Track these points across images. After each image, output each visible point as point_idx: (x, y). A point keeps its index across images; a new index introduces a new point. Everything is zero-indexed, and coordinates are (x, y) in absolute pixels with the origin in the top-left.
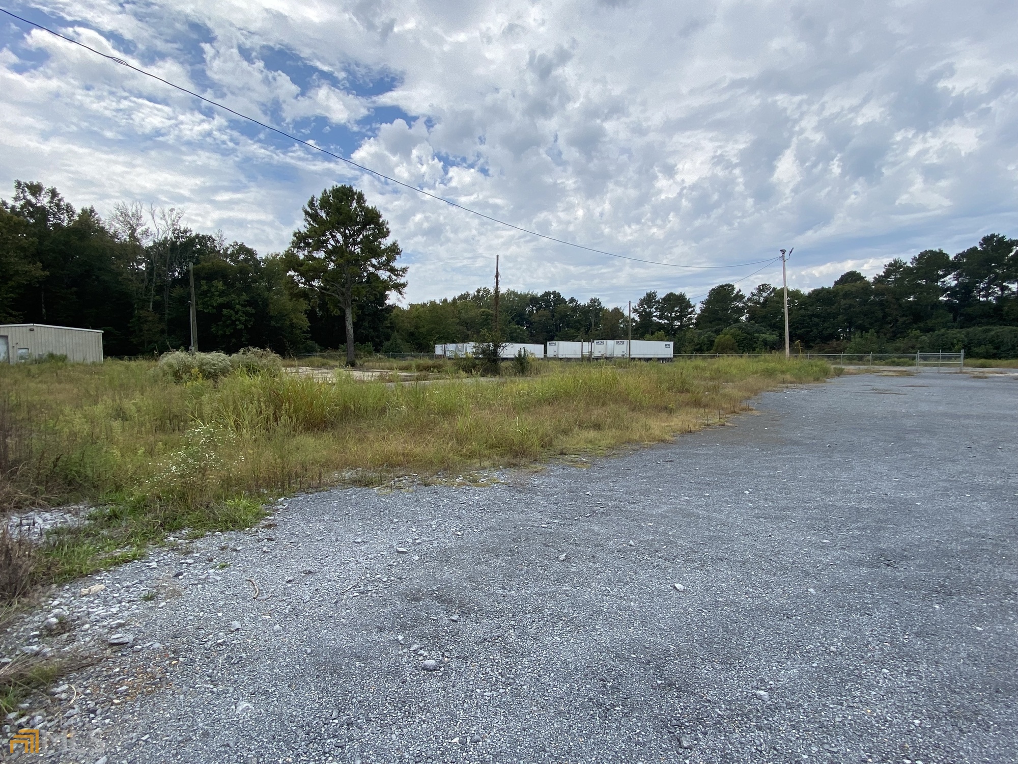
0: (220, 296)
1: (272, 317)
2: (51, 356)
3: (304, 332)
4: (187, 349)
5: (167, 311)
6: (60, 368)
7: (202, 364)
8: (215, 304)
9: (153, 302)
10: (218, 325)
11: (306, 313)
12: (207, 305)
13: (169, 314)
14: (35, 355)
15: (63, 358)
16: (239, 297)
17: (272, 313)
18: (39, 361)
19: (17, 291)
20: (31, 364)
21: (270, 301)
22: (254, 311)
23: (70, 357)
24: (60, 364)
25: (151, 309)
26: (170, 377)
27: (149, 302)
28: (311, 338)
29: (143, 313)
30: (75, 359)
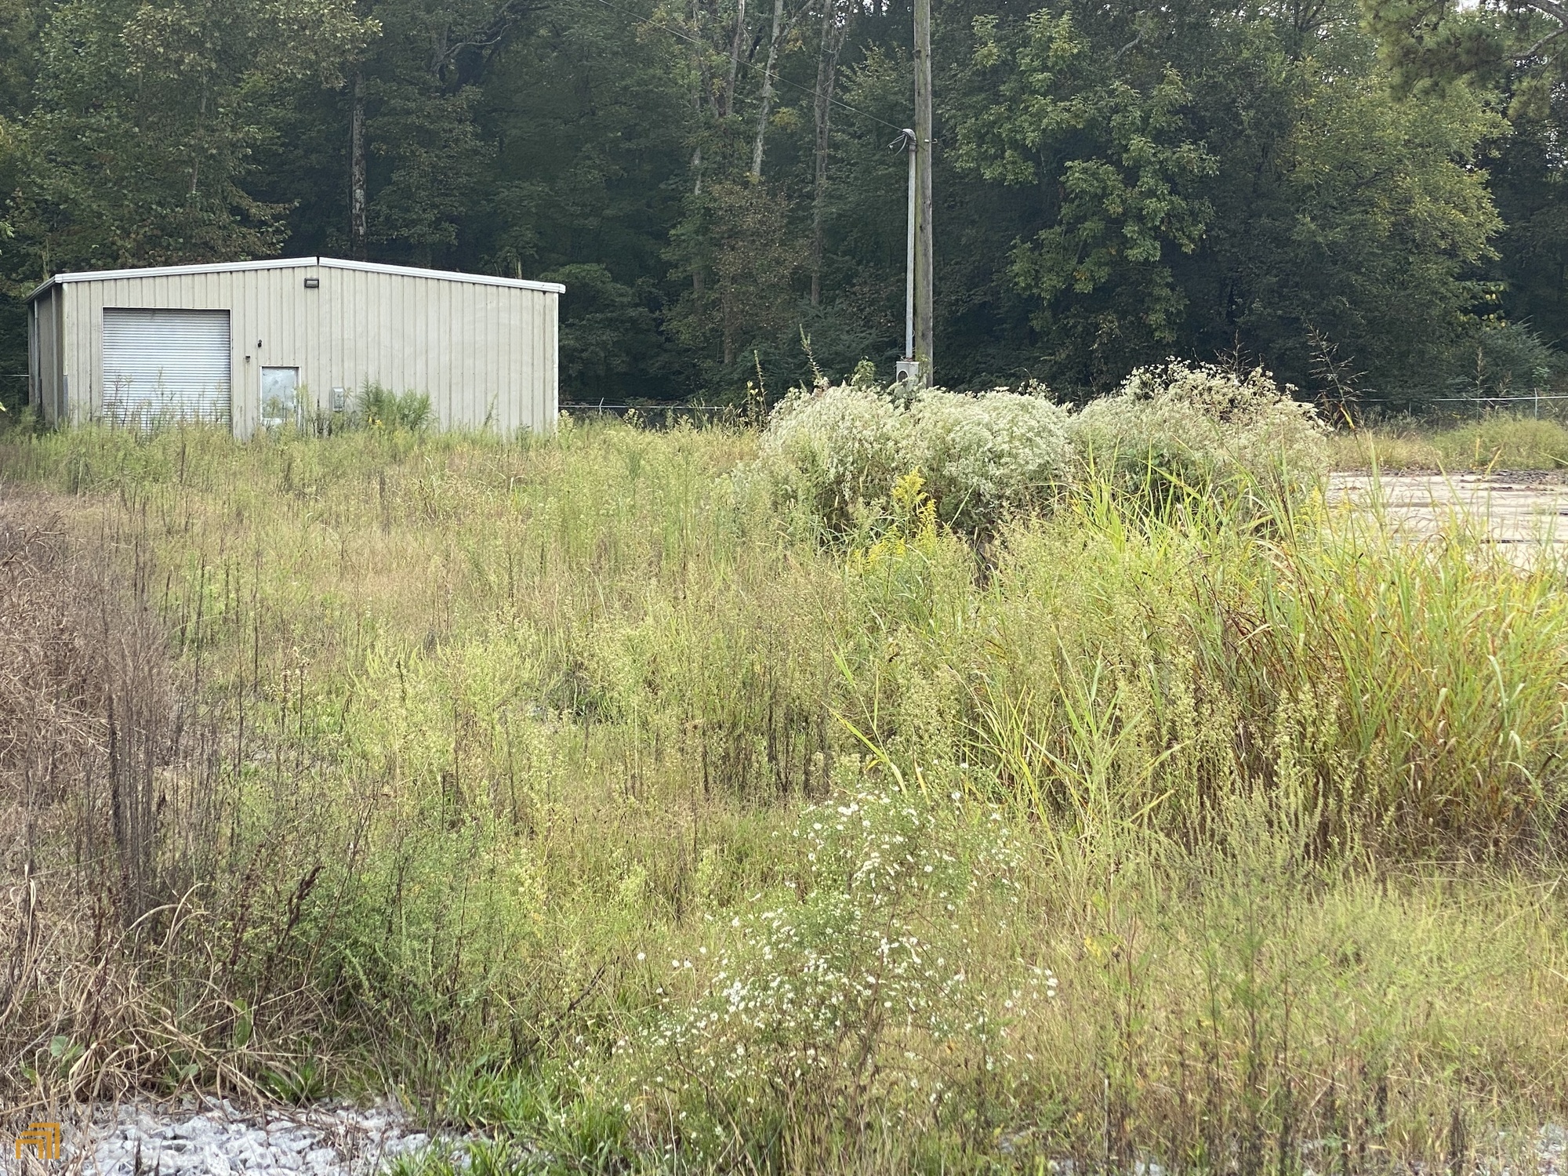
0: (1055, 90)
1: (1300, 196)
2: (376, 401)
3: (1468, 273)
4: (886, 375)
5: (823, 182)
6: (395, 458)
7: (947, 454)
8: (1032, 137)
9: (767, 141)
10: (1038, 245)
11: (1484, 162)
12: (998, 140)
13: (830, 196)
14: (320, 400)
15: (414, 415)
16: (1144, 89)
17: (1303, 175)
18: (329, 426)
19: (273, 111)
20: (301, 436)
21: (1299, 102)
22: (1212, 166)
23: (438, 407)
24: (401, 436)
25: (755, 175)
26: (802, 515)
27: (750, 140)
28: (1507, 309)
29: (724, 194)
30: (457, 416)
